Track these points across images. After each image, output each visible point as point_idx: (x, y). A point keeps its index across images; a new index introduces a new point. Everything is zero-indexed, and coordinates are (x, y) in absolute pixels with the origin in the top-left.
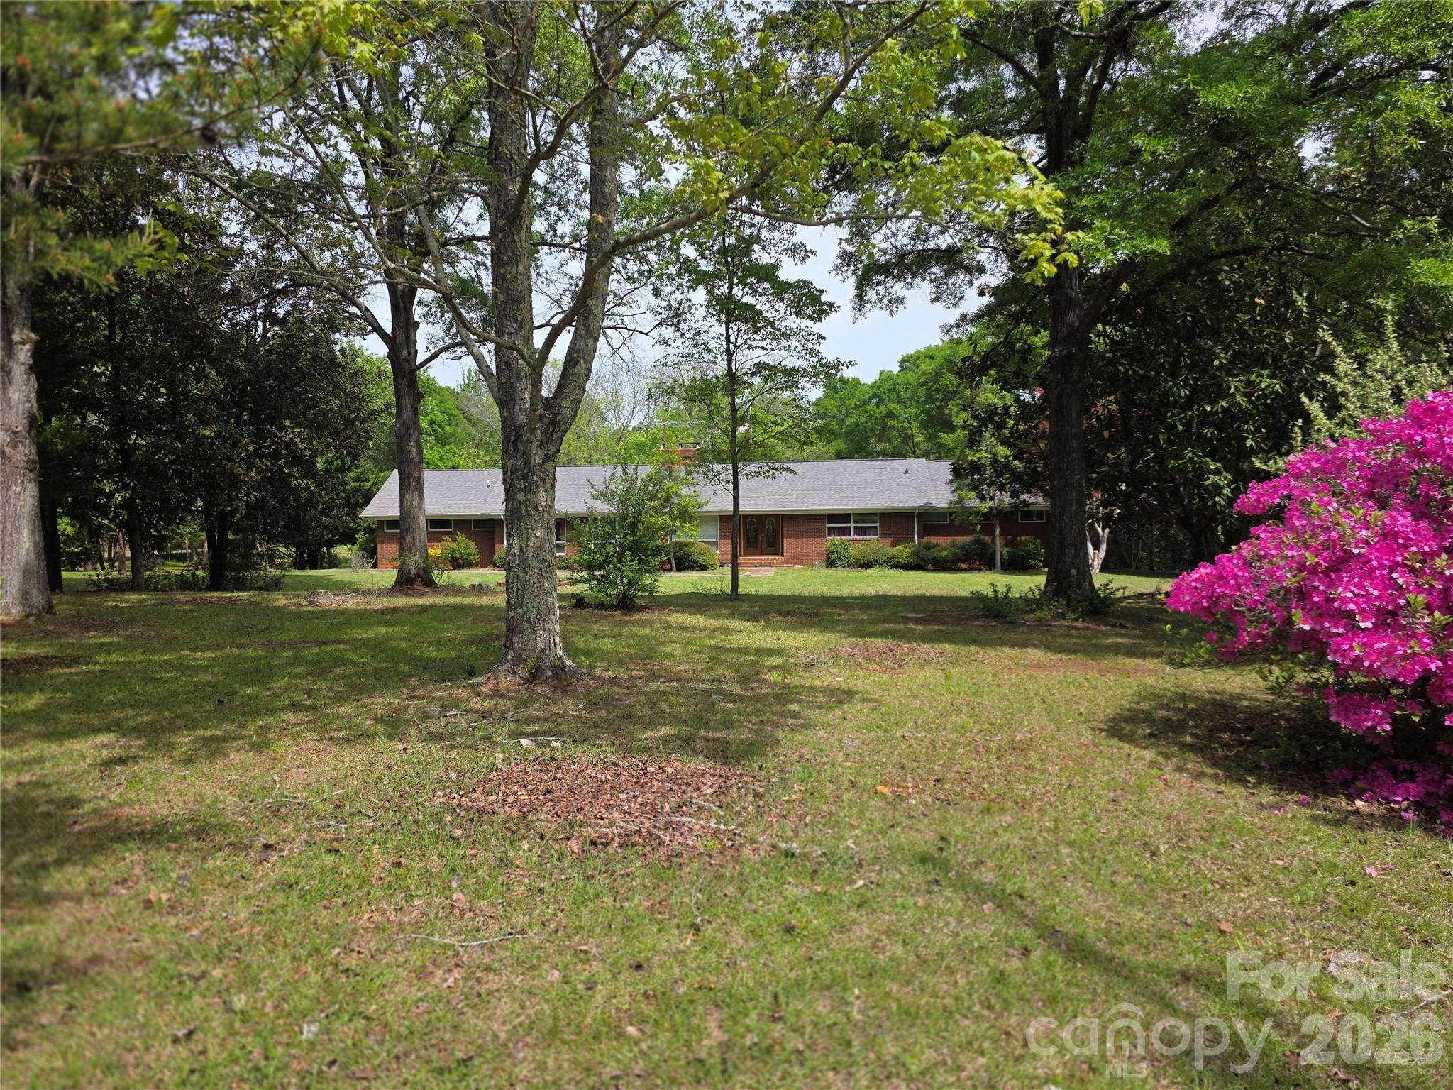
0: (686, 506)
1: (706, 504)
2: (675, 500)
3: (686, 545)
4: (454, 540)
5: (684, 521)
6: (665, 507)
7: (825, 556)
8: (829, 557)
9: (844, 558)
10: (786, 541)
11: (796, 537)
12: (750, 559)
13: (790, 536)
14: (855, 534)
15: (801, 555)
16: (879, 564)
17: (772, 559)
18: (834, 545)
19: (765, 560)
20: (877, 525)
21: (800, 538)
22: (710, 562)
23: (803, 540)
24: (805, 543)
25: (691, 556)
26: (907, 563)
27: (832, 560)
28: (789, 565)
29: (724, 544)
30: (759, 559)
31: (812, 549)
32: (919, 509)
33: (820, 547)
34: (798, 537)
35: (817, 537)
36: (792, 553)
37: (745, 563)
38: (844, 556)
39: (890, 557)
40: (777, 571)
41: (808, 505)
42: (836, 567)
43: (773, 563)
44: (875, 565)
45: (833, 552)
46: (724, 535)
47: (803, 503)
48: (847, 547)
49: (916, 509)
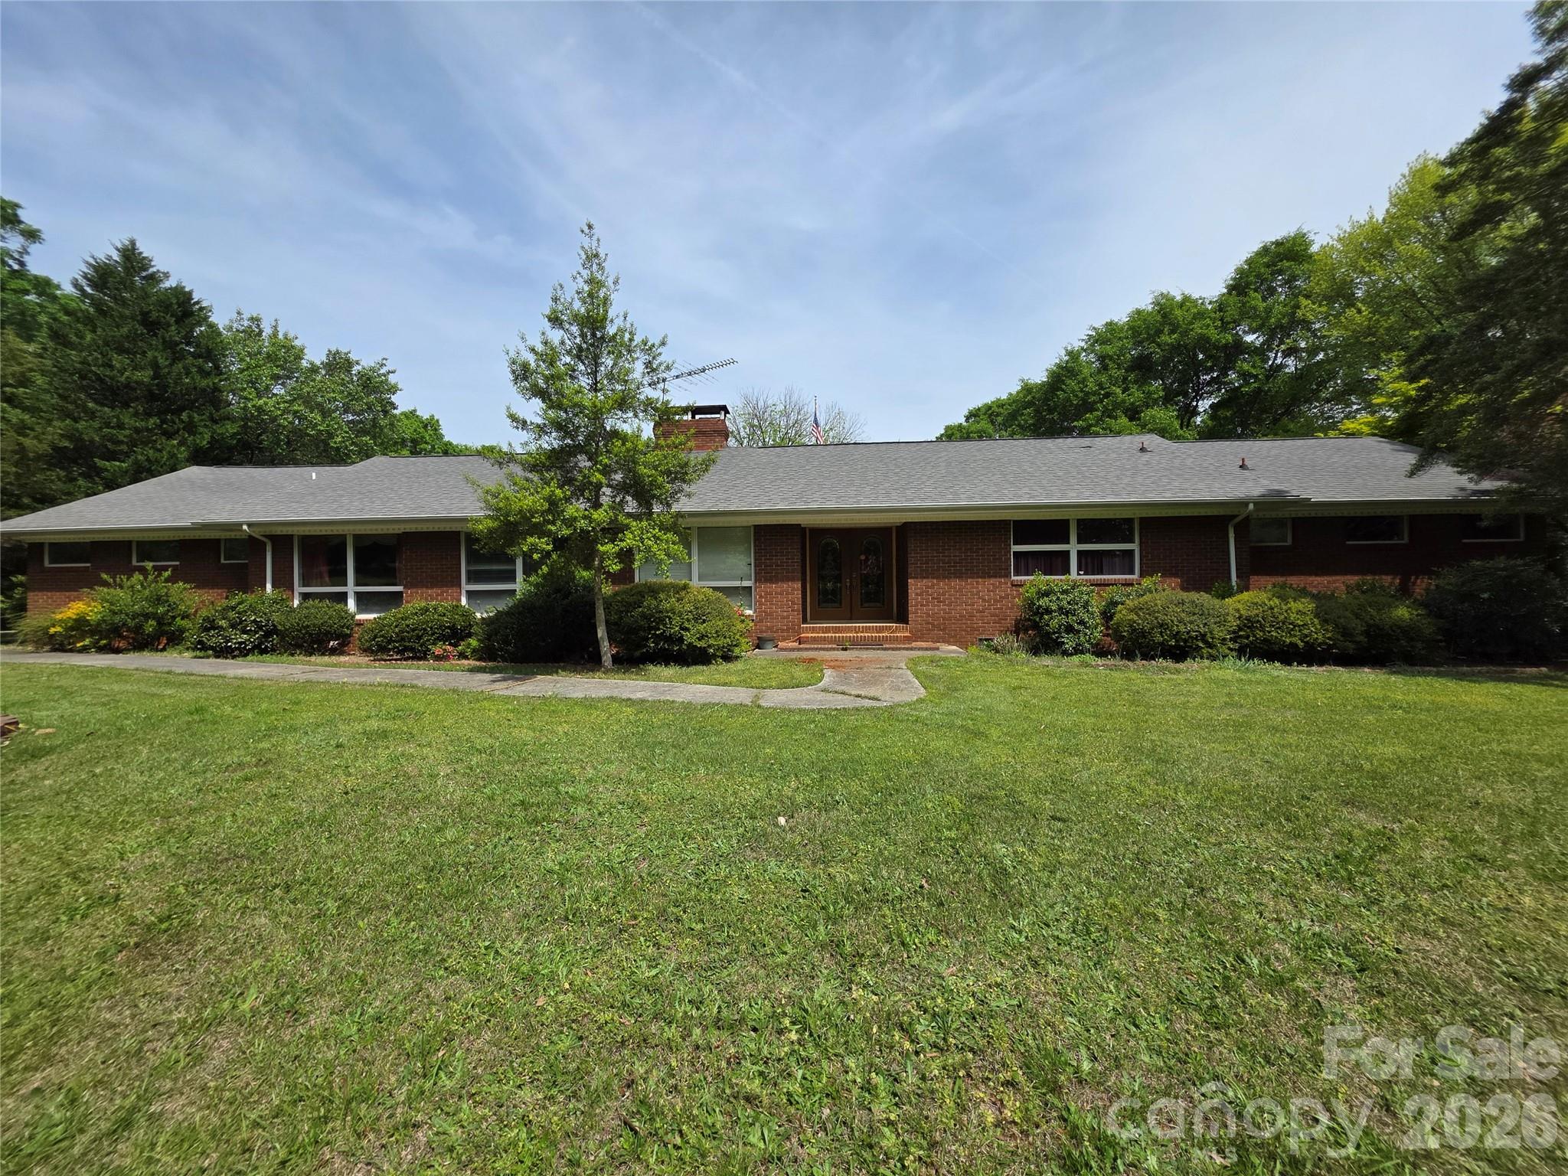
7: (1010, 622)
8: (1036, 626)
9: (1081, 628)
10: (915, 586)
11: (937, 578)
12: (827, 630)
13: (924, 575)
14: (1079, 569)
15: (950, 619)
16: (1210, 646)
17: (881, 630)
18: (1047, 594)
19: (867, 629)
20: (1134, 546)
21: (949, 578)
22: (721, 642)
23: (956, 583)
24: (960, 590)
25: (661, 620)
26: (1301, 644)
27: (1048, 634)
28: (924, 644)
29: (767, 593)
30: (849, 630)
31: (979, 605)
32: (1255, 504)
33: (996, 601)
34: (944, 578)
35: (990, 577)
36: (928, 615)
37: (815, 640)
38: (1082, 622)
39: (1234, 623)
40: (913, 664)
41: (971, 498)
42: (1065, 653)
43: (885, 639)
44: (1199, 648)
45: (1048, 611)
46: (765, 573)
47: (955, 494)
48: (1085, 597)
49: (1247, 504)
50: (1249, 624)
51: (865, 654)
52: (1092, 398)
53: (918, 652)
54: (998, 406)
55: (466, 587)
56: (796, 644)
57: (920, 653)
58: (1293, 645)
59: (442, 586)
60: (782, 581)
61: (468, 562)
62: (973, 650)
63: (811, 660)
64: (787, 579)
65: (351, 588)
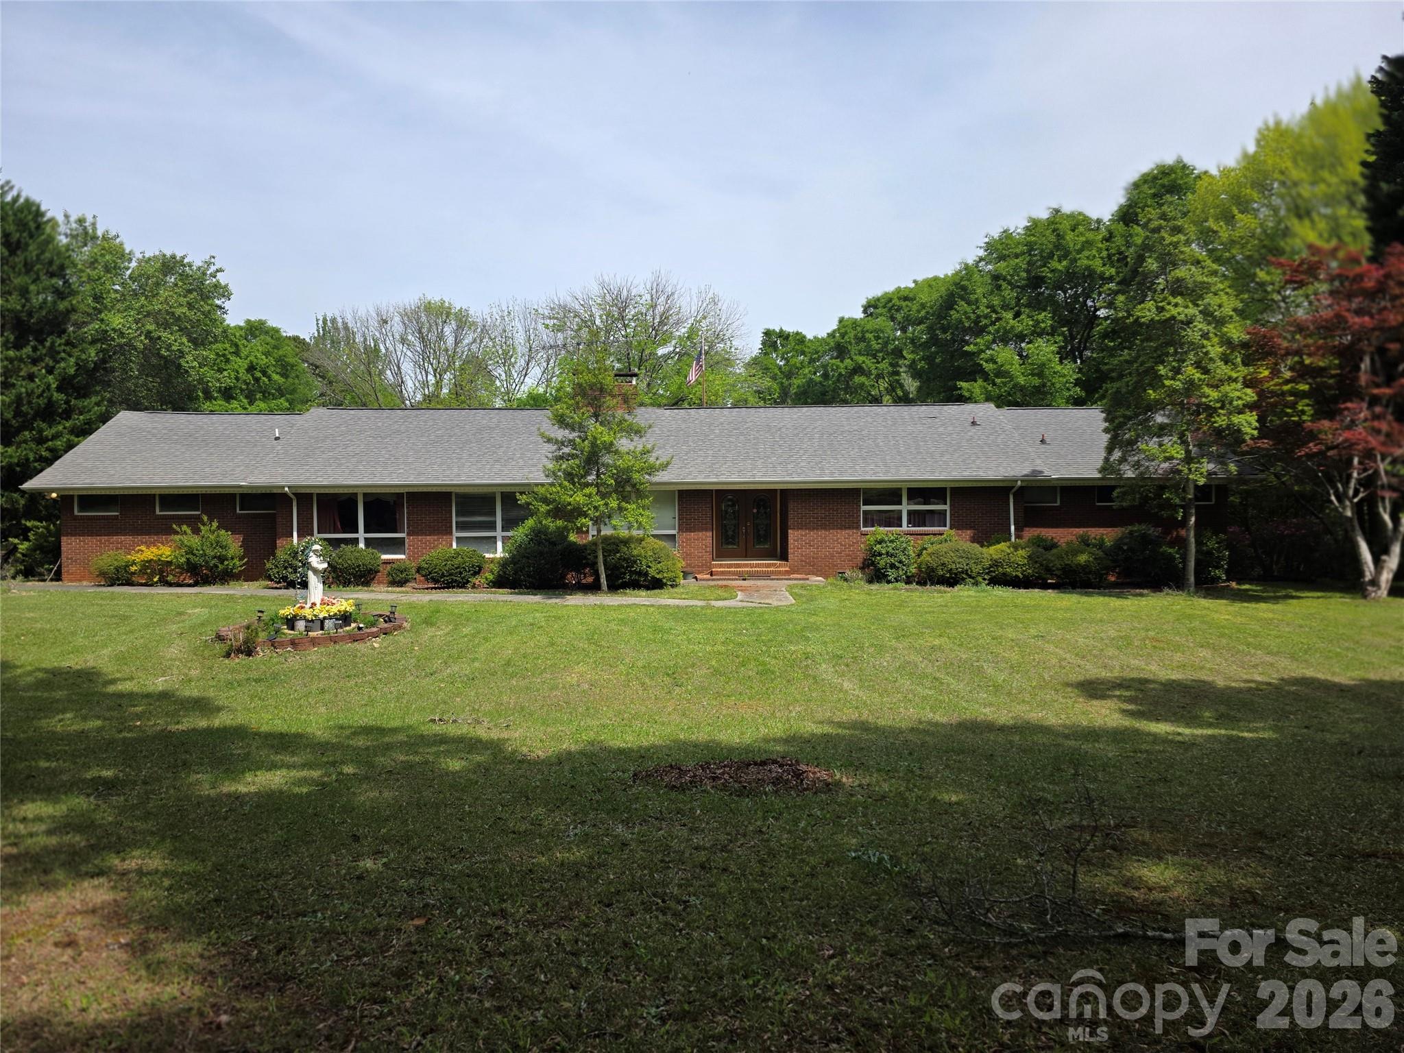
0: (629, 470)
1: (665, 466)
2: (607, 459)
3: (626, 542)
4: (196, 531)
5: (625, 498)
6: (588, 473)
7: (859, 561)
8: (873, 564)
9: (900, 565)
10: (792, 535)
11: (809, 529)
12: (730, 566)
13: (800, 527)
14: (909, 522)
15: (817, 558)
16: (970, 577)
17: (768, 566)
18: (880, 542)
19: (757, 566)
20: (947, 507)
21: (817, 529)
22: (670, 575)
23: (822, 533)
24: (825, 538)
25: (635, 562)
26: (1021, 576)
27: (879, 569)
28: (799, 576)
29: (687, 539)
30: (746, 566)
31: (838, 548)
32: (1022, 481)
33: (850, 545)
34: (814, 529)
35: (846, 528)
36: (802, 555)
37: (723, 573)
38: (900, 562)
39: (987, 564)
40: (790, 589)
41: (832, 473)
42: (889, 582)
43: (772, 572)
44: (963, 579)
45: (880, 554)
46: (686, 525)
47: (822, 469)
48: (905, 545)
49: (1017, 481)
50: (996, 564)
51: (759, 583)
52: (984, 322)
53: (795, 581)
54: (899, 299)
55: (456, 534)
56: (708, 576)
57: (796, 582)
58: (1017, 576)
59: (438, 534)
60: (699, 531)
61: (457, 515)
62: (831, 580)
63: (726, 586)
64: (702, 530)
65: (361, 535)
